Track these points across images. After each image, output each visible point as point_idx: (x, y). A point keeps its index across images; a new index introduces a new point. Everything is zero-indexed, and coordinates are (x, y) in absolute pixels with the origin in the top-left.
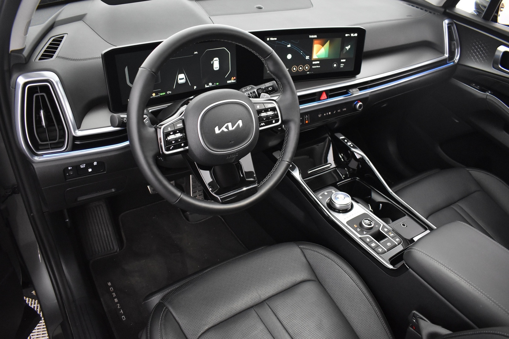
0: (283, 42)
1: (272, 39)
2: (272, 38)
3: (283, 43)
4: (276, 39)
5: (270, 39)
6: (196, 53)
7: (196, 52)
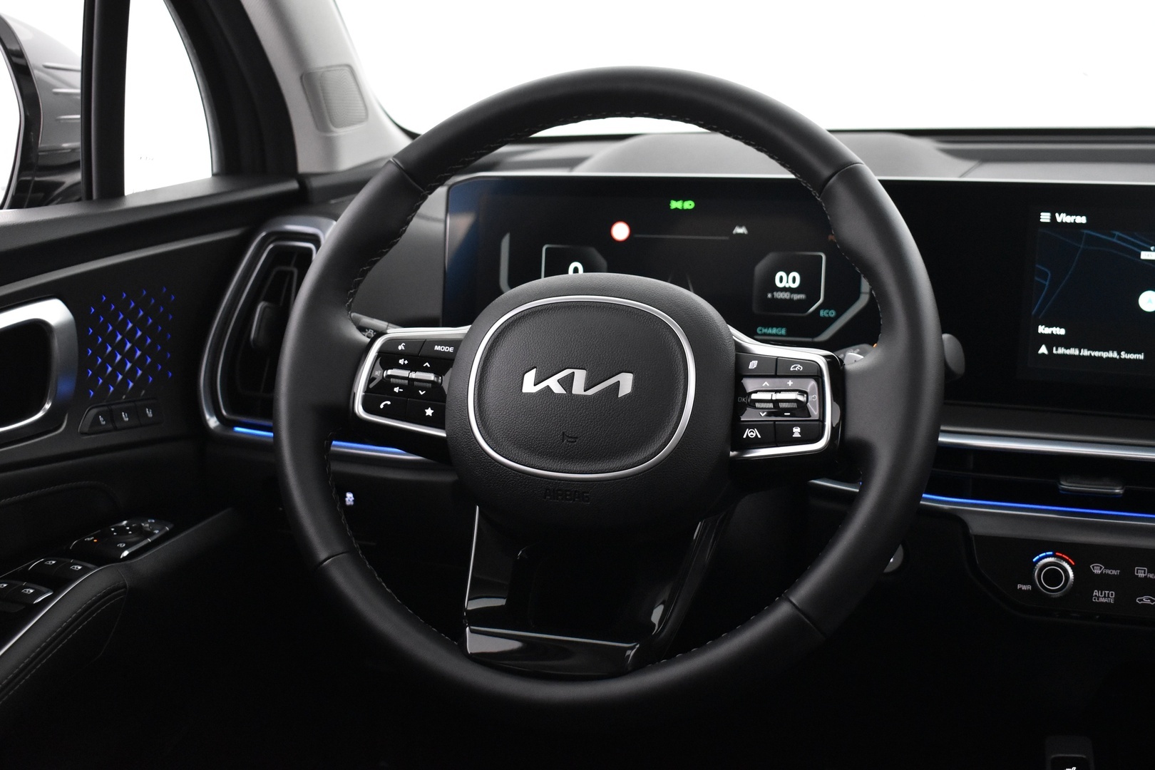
0: (1117, 237)
1: (1062, 218)
2: (1063, 215)
3: (1120, 238)
4: (1082, 220)
5: (1053, 218)
6: (740, 230)
7: (741, 226)
